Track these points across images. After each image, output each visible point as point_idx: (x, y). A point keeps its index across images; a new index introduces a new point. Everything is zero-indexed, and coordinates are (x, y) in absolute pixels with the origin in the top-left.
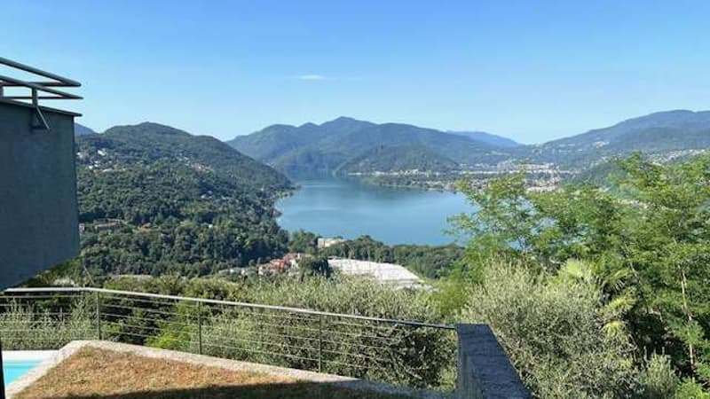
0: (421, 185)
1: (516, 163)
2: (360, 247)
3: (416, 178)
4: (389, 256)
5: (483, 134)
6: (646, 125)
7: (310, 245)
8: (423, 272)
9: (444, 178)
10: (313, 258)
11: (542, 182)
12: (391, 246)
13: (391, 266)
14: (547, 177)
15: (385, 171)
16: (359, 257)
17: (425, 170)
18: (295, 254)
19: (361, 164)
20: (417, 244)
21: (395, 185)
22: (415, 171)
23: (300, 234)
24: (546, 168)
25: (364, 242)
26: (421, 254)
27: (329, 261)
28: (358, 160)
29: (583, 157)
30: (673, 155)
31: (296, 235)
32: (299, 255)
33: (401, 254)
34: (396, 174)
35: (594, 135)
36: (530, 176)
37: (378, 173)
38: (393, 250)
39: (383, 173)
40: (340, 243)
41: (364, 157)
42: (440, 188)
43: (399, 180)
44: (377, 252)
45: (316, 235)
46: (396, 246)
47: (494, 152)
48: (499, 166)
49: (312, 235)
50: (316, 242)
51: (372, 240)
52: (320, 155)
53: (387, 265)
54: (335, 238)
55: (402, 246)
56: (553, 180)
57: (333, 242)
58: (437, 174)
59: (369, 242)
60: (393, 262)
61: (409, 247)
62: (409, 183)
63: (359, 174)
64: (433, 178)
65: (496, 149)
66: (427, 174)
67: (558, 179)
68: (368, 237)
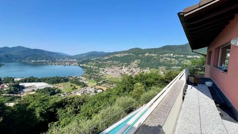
0: (46, 64)
1: (69, 59)
2: (30, 80)
3: (45, 62)
4: (39, 81)
5: (60, 53)
6: (91, 53)
7: (12, 80)
8: (50, 83)
9: (53, 62)
10: (13, 84)
11: (74, 63)
12: (40, 78)
13: (40, 83)
14: (75, 62)
15: (35, 60)
16: (30, 82)
17: (47, 60)
18: (6, 84)
19: (27, 58)
20: (48, 77)
21: (39, 64)
22: (44, 61)
23: (7, 78)
24: (75, 60)
25: (31, 78)
26: (49, 79)
27: (20, 84)
28: (26, 57)
29: (81, 58)
30: (95, 58)
31: (5, 78)
32: (8, 84)
33: (43, 80)
34: (39, 61)
35: (82, 54)
36: (72, 62)
37: (33, 61)
38: (40, 79)
39: (35, 61)
40: (23, 79)
41: (28, 57)
42: (52, 64)
43: (40, 62)
44: (36, 80)
45: (13, 78)
46: (42, 78)
47: (64, 57)
48: (65, 60)
49: (11, 78)
50: (13, 79)
51: (34, 78)
52: (12, 56)
53: (39, 83)
54: (21, 78)
55: (43, 78)
56: (76, 62)
57: (20, 79)
58: (51, 61)
59: (33, 78)
60: (41, 82)
61: (45, 78)
62: (43, 63)
63: (26, 61)
64: (50, 62)
65: (64, 56)
66: (48, 61)
67: (77, 62)
68: (32, 77)
